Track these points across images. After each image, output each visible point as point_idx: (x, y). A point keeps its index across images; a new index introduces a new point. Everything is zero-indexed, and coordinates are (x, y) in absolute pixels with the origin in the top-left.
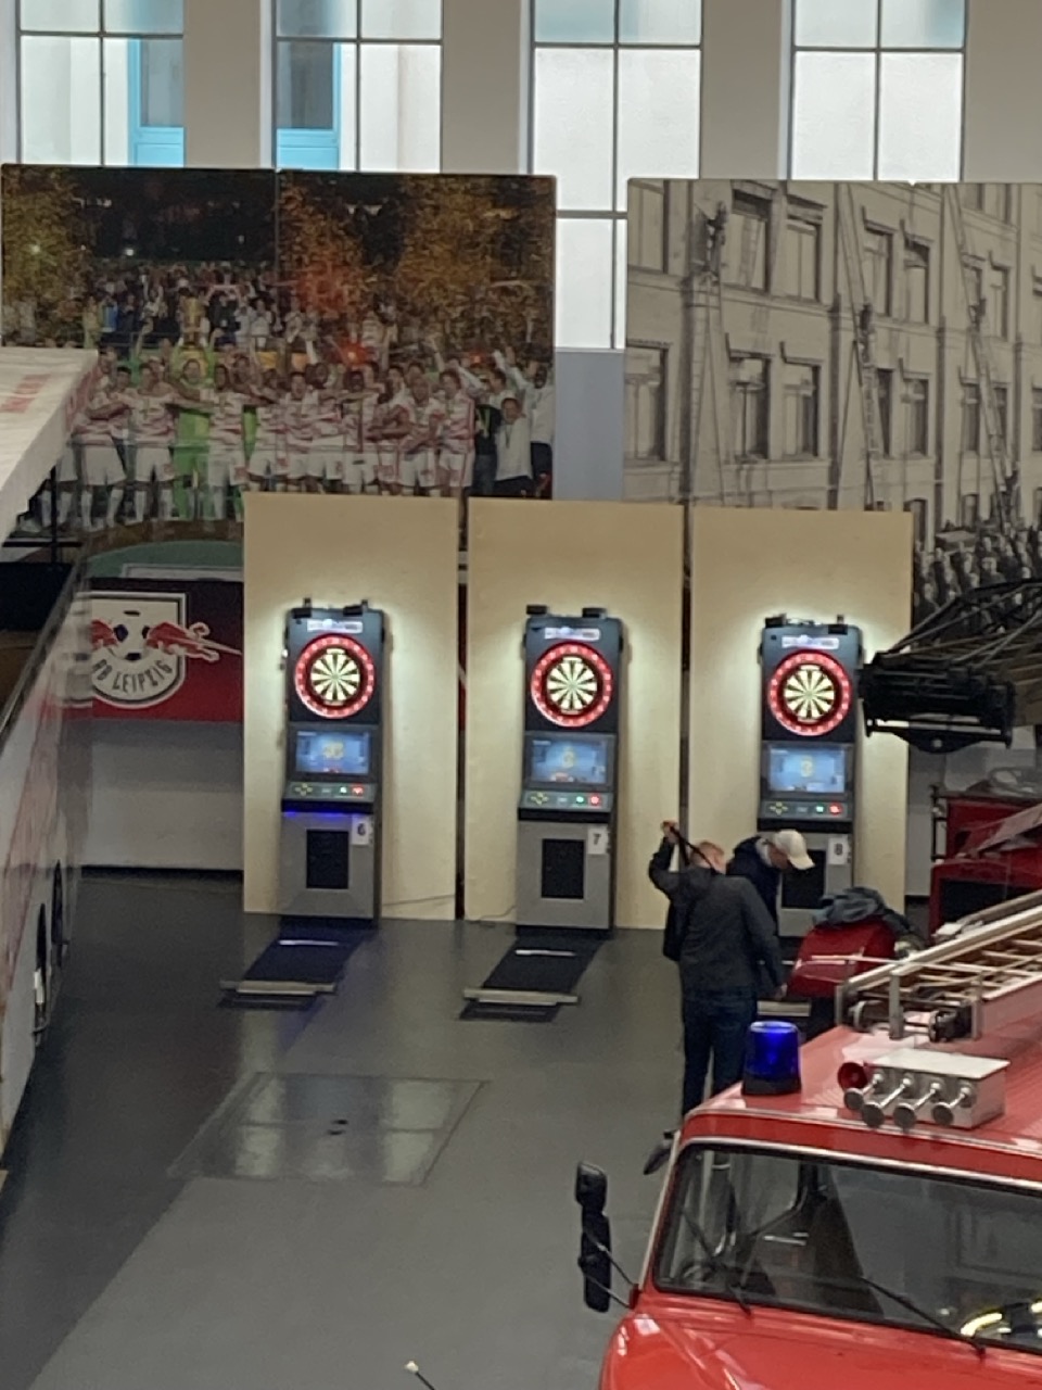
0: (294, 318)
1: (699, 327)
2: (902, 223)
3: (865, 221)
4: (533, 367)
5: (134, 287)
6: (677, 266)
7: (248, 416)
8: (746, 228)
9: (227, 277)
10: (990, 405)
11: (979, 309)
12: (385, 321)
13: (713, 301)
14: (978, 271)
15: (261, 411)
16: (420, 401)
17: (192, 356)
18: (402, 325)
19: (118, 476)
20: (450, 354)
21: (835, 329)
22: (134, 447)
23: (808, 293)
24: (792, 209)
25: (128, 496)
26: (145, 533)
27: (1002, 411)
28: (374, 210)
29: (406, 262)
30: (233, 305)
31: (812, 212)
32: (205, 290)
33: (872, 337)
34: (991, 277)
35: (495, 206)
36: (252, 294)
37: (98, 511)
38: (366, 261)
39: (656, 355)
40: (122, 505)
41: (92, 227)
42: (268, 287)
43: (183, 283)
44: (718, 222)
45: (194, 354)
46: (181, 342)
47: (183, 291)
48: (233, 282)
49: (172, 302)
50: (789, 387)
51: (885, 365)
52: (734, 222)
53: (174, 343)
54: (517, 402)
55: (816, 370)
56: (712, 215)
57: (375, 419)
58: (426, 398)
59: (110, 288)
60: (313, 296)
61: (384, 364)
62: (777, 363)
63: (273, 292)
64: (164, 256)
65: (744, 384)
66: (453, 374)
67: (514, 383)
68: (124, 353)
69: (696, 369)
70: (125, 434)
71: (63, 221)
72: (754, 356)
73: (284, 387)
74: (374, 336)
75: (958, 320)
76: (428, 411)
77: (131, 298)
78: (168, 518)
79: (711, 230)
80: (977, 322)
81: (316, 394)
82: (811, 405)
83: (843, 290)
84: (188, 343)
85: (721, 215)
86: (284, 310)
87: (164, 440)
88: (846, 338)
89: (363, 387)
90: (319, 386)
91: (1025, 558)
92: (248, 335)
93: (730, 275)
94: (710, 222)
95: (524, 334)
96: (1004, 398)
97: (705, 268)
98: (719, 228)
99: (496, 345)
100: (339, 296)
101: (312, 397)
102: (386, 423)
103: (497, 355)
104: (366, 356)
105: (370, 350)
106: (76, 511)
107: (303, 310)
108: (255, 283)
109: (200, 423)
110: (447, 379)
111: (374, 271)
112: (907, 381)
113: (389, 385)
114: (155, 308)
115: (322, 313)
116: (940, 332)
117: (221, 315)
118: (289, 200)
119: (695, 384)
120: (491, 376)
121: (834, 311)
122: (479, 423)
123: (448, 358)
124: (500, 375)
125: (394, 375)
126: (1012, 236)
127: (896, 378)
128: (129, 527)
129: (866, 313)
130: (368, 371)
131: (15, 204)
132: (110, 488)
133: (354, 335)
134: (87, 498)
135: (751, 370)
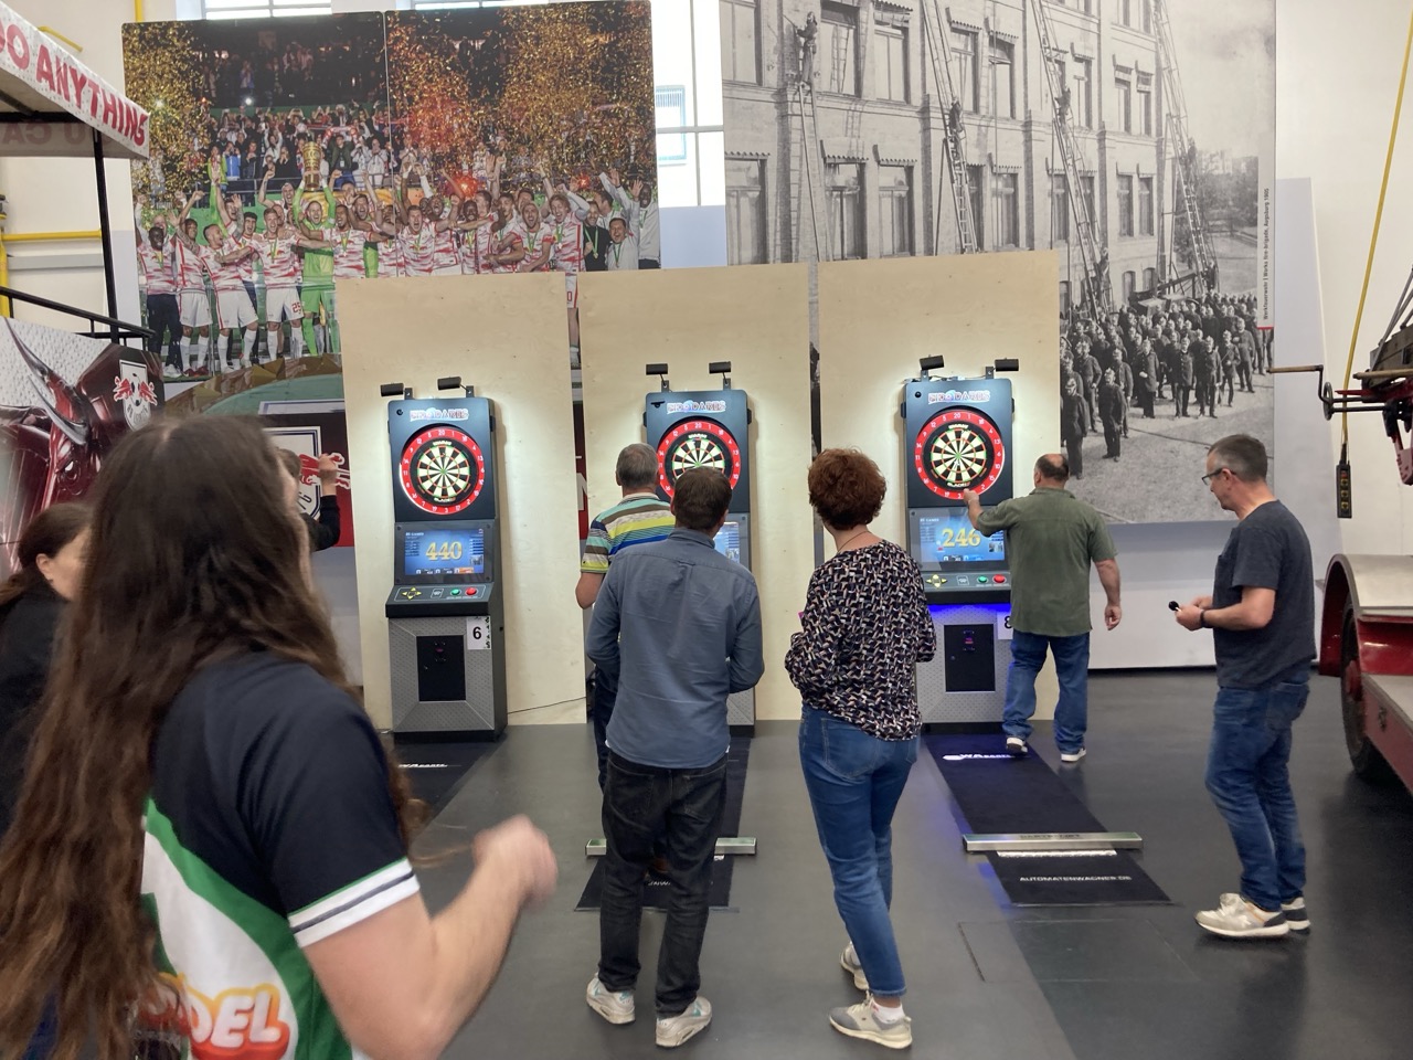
0: (408, 154)
1: (795, 136)
2: (986, 21)
3: (950, 22)
4: (638, 187)
5: (255, 136)
6: (772, 78)
7: (370, 252)
8: (836, 37)
9: (343, 120)
10: (1078, 193)
11: (1064, 100)
12: (493, 151)
13: (807, 109)
14: (1061, 64)
15: (381, 246)
16: (532, 226)
17: (315, 199)
18: (511, 154)
19: (250, 317)
20: (558, 178)
21: (926, 129)
22: (264, 289)
23: (899, 95)
24: (879, 15)
25: (261, 336)
26: (280, 372)
27: (1090, 198)
28: (479, 44)
29: (512, 93)
30: (351, 146)
31: (899, 16)
32: (323, 133)
33: (961, 135)
34: (1074, 69)
35: (594, 32)
36: (367, 134)
37: (233, 353)
38: (474, 93)
39: (755, 166)
40: (255, 348)
41: (212, 79)
42: (382, 126)
43: (301, 128)
44: (809, 32)
45: (316, 196)
46: (302, 185)
47: (302, 136)
48: (348, 124)
49: (291, 147)
50: (882, 189)
51: (975, 162)
52: (825, 31)
53: (296, 187)
54: (625, 223)
55: (909, 170)
56: (802, 26)
57: (490, 247)
58: (537, 223)
59: (233, 138)
60: (425, 132)
61: (496, 193)
62: (871, 164)
63: (388, 131)
64: (281, 102)
65: (841, 189)
66: (563, 198)
67: (620, 203)
68: (249, 200)
69: (794, 177)
70: (255, 277)
71: (184, 75)
72: (850, 161)
73: (402, 221)
74: (484, 167)
75: (1044, 113)
76: (540, 235)
77: (253, 146)
78: (299, 355)
79: (802, 40)
80: (1062, 114)
81: (432, 226)
82: (906, 205)
83: (932, 91)
84: (309, 185)
85: (811, 24)
86: (398, 148)
87: (290, 280)
88: (937, 137)
89: (477, 216)
90: (435, 218)
91: (1117, 340)
92: (365, 175)
93: (822, 83)
94: (801, 33)
95: (628, 155)
96: (1091, 186)
97: (799, 78)
98: (810, 38)
99: (601, 167)
100: (450, 130)
101: (429, 230)
102: (501, 250)
103: (603, 176)
104: (478, 186)
105: (482, 180)
106: (212, 355)
107: (416, 146)
108: (369, 123)
109: (325, 263)
110: (556, 203)
111: (482, 102)
112: (997, 175)
113: (501, 213)
114: (277, 154)
115: (433, 148)
116: (1027, 125)
117: (338, 156)
118: (397, 40)
119: (794, 191)
120: (599, 199)
121: (925, 111)
122: (590, 245)
123: (555, 185)
124: (607, 197)
125: (506, 204)
126: (1094, 27)
127: (987, 172)
128: (263, 366)
129: (955, 112)
130: (481, 201)
131: (137, 62)
132: (243, 330)
133: (465, 167)
134: (223, 341)
135: (847, 174)
